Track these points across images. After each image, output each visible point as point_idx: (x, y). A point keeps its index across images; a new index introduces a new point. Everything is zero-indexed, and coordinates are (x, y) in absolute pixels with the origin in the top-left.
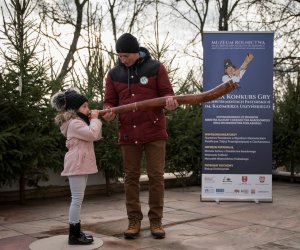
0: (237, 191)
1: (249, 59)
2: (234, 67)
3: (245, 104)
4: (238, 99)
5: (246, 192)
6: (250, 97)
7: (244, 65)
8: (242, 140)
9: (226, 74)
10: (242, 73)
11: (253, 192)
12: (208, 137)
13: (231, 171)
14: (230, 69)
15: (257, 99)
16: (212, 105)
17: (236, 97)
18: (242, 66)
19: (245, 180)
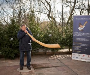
0: (81, 58)
1: (86, 23)
2: (82, 25)
3: (84, 35)
7: (85, 25)
8: (83, 45)
10: (84, 27)
11: (86, 59)
12: (74, 43)
13: (80, 53)
14: (80, 26)
15: (88, 34)
16: (75, 35)
17: (82, 33)
18: (84, 25)
19: (84, 56)
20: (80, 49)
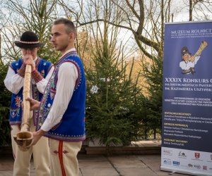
0: (190, 165)
1: (203, 46)
2: (190, 54)
3: (199, 87)
4: (193, 83)
5: (199, 167)
6: (204, 81)
8: (195, 120)
9: (183, 60)
10: (197, 59)
11: (205, 168)
12: (167, 115)
13: (186, 147)
14: (186, 55)
15: (210, 83)
16: (170, 87)
17: (191, 81)
18: (197, 53)
19: (197, 156)
20: (185, 133)
